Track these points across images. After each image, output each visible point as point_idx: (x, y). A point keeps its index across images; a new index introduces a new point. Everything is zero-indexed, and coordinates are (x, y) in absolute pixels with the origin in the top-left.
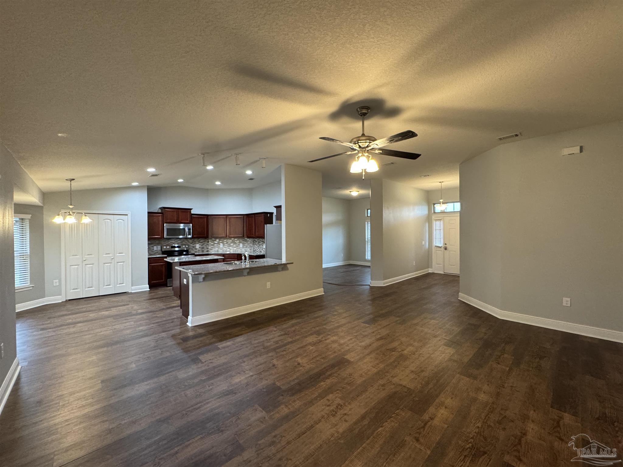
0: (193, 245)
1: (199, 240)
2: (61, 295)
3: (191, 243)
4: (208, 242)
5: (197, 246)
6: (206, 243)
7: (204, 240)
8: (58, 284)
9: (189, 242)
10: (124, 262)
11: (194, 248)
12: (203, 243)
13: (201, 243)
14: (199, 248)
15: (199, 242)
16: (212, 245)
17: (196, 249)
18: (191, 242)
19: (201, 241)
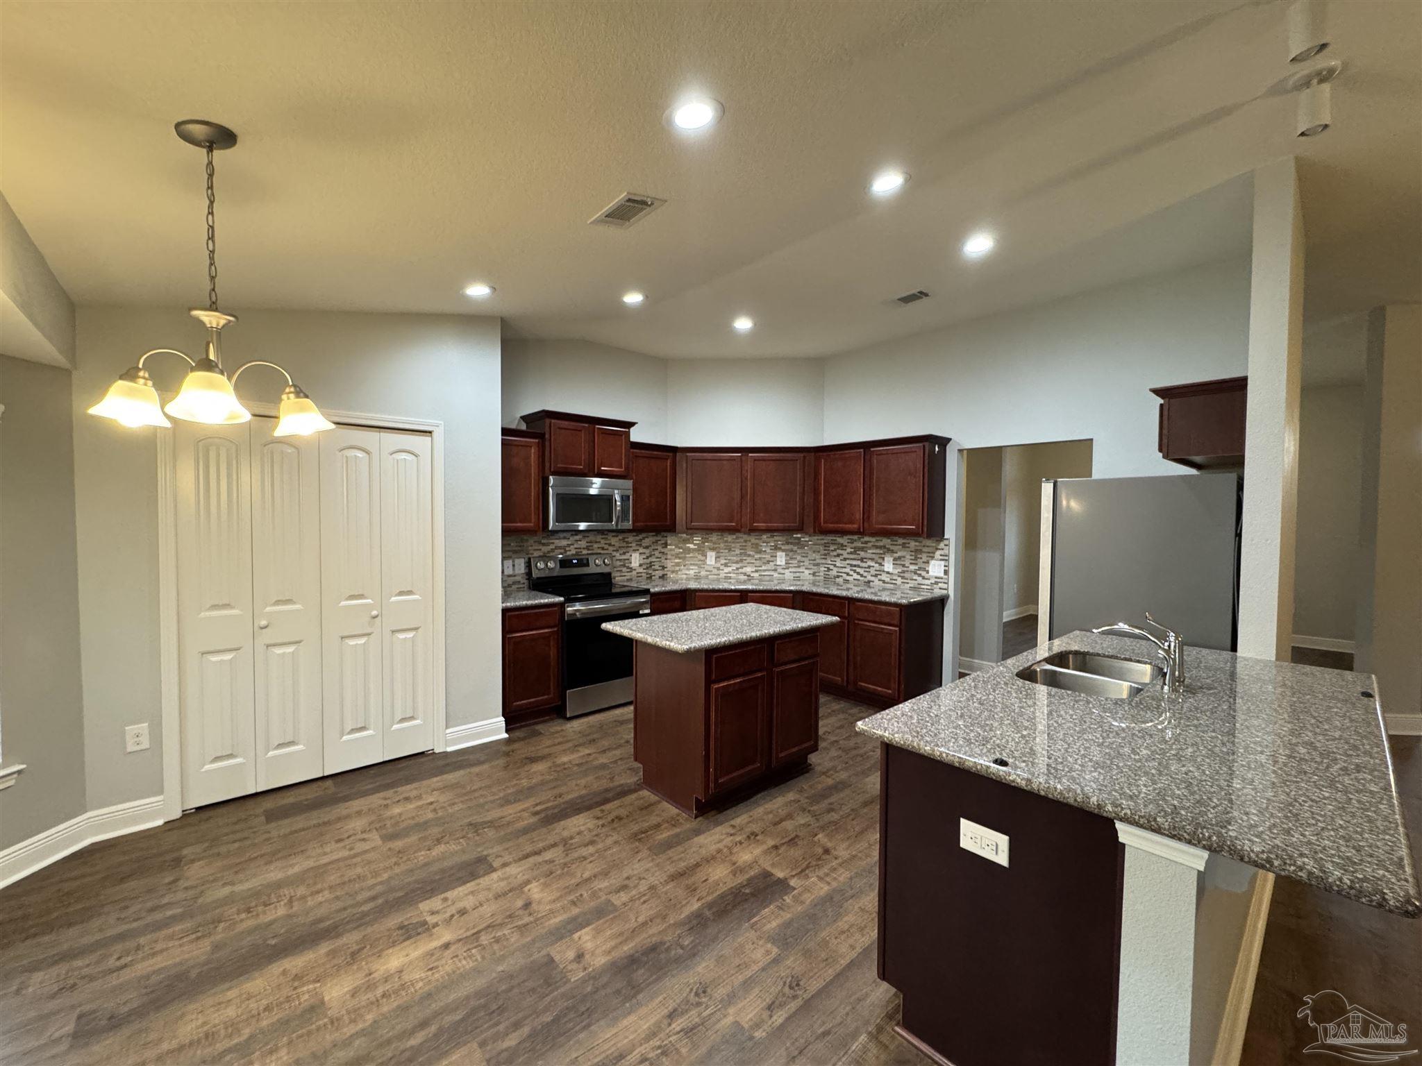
0: (623, 557)
1: (641, 537)
2: (161, 792)
3: (617, 551)
4: (666, 545)
5: (633, 561)
6: (660, 548)
7: (655, 538)
8: (146, 744)
9: (610, 545)
10: (416, 629)
11: (624, 566)
12: (651, 549)
13: (647, 547)
14: (641, 565)
15: (640, 545)
16: (677, 556)
17: (631, 569)
18: (617, 545)
19: (647, 542)
